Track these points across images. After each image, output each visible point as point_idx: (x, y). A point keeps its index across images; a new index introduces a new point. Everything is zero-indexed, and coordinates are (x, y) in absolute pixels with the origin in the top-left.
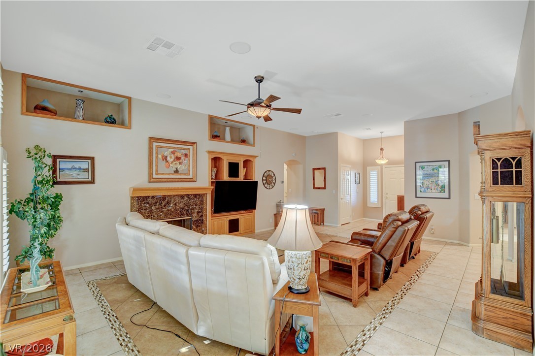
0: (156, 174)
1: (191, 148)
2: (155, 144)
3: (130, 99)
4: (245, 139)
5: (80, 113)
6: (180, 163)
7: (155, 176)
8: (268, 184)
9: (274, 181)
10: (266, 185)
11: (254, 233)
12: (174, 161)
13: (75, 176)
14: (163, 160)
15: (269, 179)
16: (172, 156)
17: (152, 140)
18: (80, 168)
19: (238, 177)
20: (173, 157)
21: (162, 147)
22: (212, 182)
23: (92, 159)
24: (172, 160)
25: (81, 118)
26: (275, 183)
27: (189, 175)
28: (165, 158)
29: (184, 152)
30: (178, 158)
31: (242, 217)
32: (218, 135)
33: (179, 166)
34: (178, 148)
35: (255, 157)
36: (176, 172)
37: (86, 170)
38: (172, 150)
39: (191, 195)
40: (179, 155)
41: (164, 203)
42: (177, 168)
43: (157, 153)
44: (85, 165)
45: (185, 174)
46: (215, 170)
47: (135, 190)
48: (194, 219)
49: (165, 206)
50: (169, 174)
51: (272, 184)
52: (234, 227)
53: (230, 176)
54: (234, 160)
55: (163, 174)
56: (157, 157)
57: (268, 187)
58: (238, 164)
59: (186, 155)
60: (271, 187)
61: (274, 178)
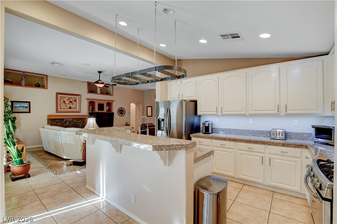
0: (60, 109)
1: (78, 97)
2: (59, 96)
3: (47, 76)
4: (108, 92)
5: (23, 82)
6: (72, 104)
7: (59, 110)
8: (121, 114)
9: (124, 113)
10: (119, 115)
12: (69, 103)
13: (21, 109)
14: (63, 103)
15: (121, 112)
16: (68, 101)
17: (57, 94)
18: (24, 106)
19: (104, 110)
21: (62, 97)
22: (89, 113)
23: (29, 102)
24: (68, 103)
25: (24, 85)
26: (125, 114)
27: (77, 109)
28: (64, 102)
29: (74, 99)
30: (71, 102)
32: (93, 90)
33: (71, 105)
34: (71, 97)
35: (113, 101)
36: (70, 108)
37: (27, 107)
38: (68, 98)
39: (78, 118)
40: (71, 100)
41: (64, 122)
42: (70, 106)
43: (60, 100)
44: (26, 105)
45: (75, 109)
46: (91, 107)
47: (49, 116)
49: (64, 123)
50: (66, 109)
51: (123, 114)
53: (99, 110)
54: (101, 102)
55: (63, 109)
56: (60, 101)
57: (121, 115)
58: (103, 104)
59: (75, 101)
60: (122, 115)
61: (124, 111)
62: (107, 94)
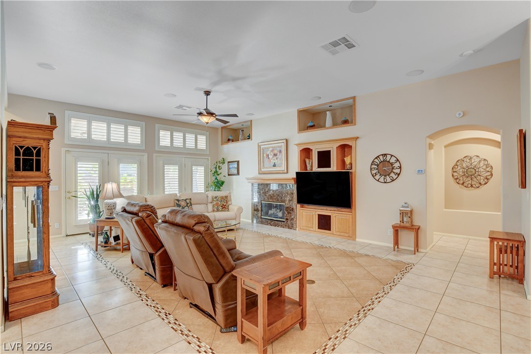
0: (263, 168)
1: (283, 144)
2: (261, 147)
3: (251, 121)
6: (277, 159)
7: (262, 170)
8: (381, 175)
9: (398, 171)
10: (377, 177)
11: (355, 240)
12: (273, 157)
13: (233, 171)
14: (267, 158)
15: (385, 168)
17: (259, 144)
18: (236, 167)
19: (330, 167)
20: (272, 154)
21: (265, 148)
24: (272, 157)
26: (398, 174)
27: (283, 167)
28: (268, 156)
29: (279, 149)
30: (275, 155)
31: (336, 214)
33: (276, 161)
34: (274, 147)
35: (356, 139)
36: (274, 166)
38: (271, 149)
39: (284, 184)
40: (276, 152)
42: (274, 163)
43: (263, 153)
45: (280, 167)
48: (286, 206)
49: (268, 191)
50: (270, 168)
51: (392, 175)
52: (324, 223)
53: (319, 166)
54: (324, 148)
55: (266, 168)
56: (264, 156)
57: (382, 180)
58: (329, 152)
59: (280, 152)
60: (389, 179)
61: (397, 165)
62: (346, 122)
